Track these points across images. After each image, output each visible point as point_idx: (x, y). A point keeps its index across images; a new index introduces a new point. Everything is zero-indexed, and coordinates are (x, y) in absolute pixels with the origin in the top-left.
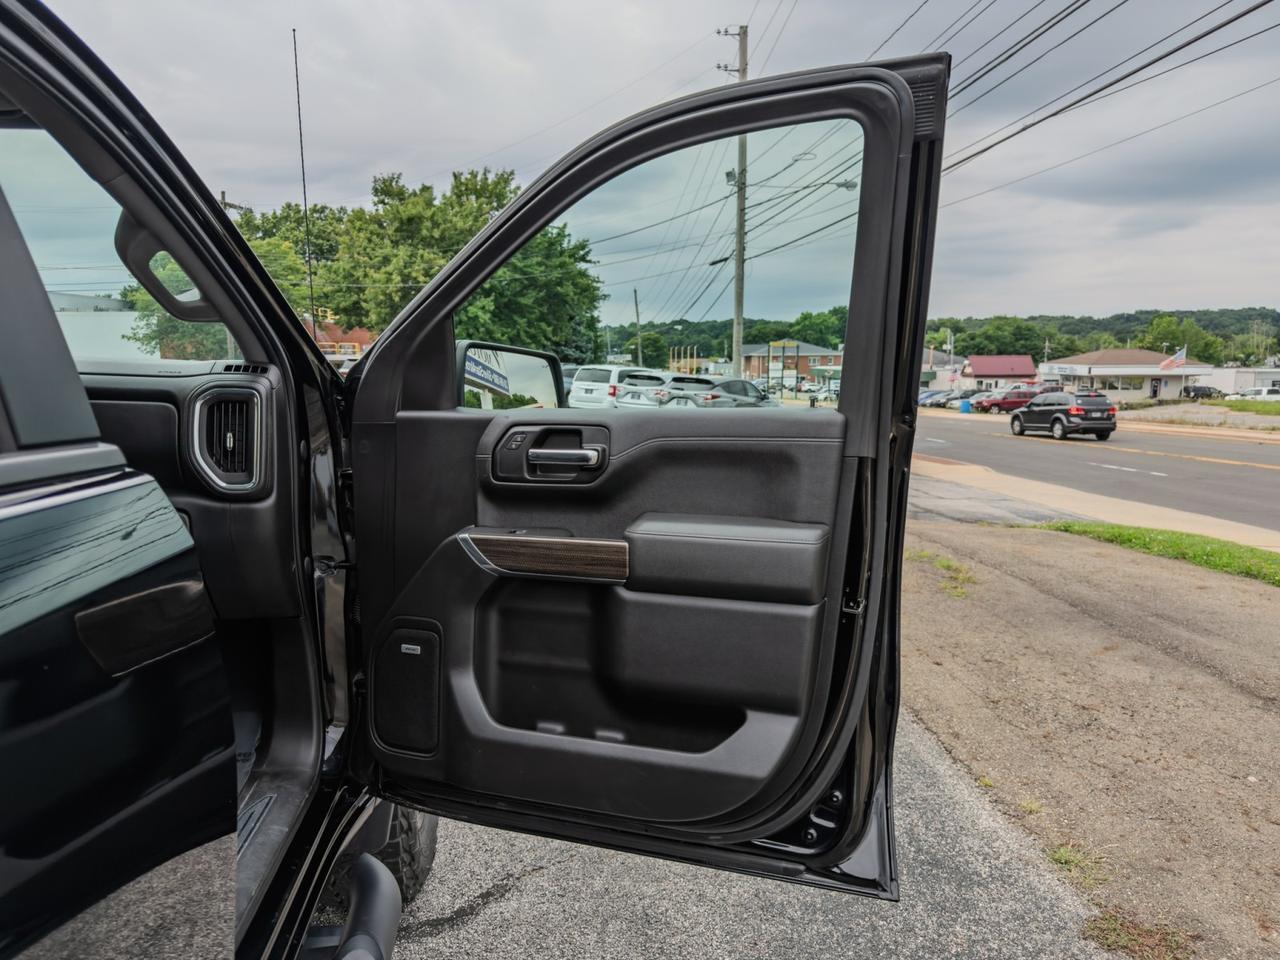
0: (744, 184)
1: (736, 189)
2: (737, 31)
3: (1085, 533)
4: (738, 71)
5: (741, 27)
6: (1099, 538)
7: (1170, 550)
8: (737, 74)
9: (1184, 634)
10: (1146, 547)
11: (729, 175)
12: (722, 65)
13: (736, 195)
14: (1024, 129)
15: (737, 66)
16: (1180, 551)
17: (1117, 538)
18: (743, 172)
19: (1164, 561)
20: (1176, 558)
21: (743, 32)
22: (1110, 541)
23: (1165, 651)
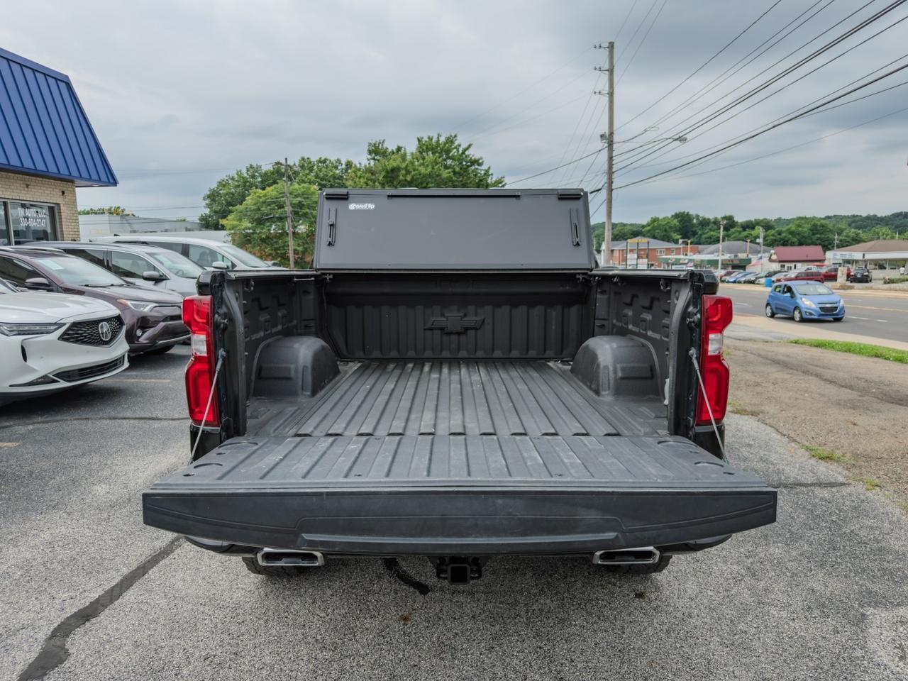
0: (612, 141)
1: (606, 145)
2: (607, 45)
3: (804, 343)
4: (608, 70)
5: (610, 43)
6: (811, 345)
7: (844, 348)
8: (607, 72)
9: (817, 368)
10: (833, 348)
11: (602, 136)
12: (597, 67)
13: (607, 149)
14: (774, 127)
15: (607, 67)
16: (849, 349)
17: (820, 345)
18: (611, 134)
19: (839, 353)
20: (846, 351)
21: (611, 46)
22: (816, 346)
23: (803, 372)
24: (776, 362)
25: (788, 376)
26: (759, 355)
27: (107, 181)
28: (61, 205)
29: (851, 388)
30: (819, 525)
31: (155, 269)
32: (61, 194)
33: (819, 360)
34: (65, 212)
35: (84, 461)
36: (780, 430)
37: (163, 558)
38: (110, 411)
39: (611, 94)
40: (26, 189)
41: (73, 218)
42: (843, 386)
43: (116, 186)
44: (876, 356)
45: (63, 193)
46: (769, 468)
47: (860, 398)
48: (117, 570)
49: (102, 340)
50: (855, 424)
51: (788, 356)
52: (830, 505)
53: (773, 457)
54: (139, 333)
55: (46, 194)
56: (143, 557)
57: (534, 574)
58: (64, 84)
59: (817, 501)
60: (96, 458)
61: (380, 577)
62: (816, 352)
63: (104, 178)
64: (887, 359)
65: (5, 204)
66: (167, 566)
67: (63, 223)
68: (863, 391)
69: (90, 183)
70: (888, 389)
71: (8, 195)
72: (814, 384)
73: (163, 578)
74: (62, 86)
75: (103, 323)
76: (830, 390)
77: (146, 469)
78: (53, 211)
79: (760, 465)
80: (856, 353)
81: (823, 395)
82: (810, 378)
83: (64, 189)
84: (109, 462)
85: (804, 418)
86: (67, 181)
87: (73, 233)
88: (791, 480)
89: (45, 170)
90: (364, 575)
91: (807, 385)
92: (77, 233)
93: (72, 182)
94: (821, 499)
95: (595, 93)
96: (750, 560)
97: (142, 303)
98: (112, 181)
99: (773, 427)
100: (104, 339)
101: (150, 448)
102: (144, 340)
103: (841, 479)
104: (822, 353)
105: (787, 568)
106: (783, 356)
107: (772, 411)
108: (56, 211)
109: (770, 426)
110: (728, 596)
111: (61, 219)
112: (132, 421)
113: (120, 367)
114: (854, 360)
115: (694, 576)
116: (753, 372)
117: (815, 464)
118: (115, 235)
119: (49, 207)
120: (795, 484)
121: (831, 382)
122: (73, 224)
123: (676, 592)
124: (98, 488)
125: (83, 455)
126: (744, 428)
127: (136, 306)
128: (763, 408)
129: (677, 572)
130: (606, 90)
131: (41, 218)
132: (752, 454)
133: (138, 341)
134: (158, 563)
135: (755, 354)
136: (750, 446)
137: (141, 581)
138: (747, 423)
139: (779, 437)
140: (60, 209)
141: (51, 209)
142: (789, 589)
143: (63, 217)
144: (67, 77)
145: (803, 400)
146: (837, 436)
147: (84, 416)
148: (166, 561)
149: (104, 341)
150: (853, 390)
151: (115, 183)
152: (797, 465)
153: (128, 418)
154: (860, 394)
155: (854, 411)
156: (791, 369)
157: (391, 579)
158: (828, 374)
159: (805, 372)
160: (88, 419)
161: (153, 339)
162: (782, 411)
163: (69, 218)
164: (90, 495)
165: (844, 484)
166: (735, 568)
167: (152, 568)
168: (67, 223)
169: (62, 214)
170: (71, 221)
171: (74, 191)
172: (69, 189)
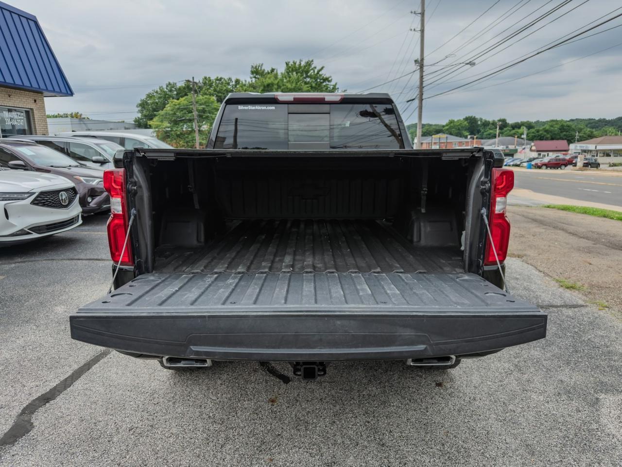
0: (423, 65)
1: (419, 67)
3: (554, 208)
4: (420, 14)
6: (559, 209)
7: (582, 211)
8: (420, 15)
9: (564, 225)
10: (574, 211)
11: (416, 61)
12: (413, 11)
13: (419, 70)
14: (538, 54)
15: (420, 11)
16: (585, 212)
17: (565, 209)
18: (422, 59)
19: (579, 214)
20: (583, 213)
22: (563, 210)
24: (535, 220)
25: (544, 230)
26: (523, 216)
27: (66, 92)
28: (34, 110)
29: (587, 238)
30: (565, 335)
31: (100, 155)
32: (34, 102)
33: (565, 219)
34: (37, 115)
35: (50, 289)
36: (538, 268)
37: (103, 357)
38: (69, 254)
39: (422, 31)
40: (9, 98)
41: (42, 119)
42: (581, 237)
43: (72, 96)
44: (605, 216)
45: (35, 101)
46: (530, 294)
47: (594, 246)
48: (70, 366)
49: (61, 204)
50: (590, 264)
51: (543, 216)
52: (573, 321)
53: (533, 287)
54: (89, 199)
55: (24, 102)
56: (89, 357)
57: (364, 369)
58: (33, 22)
59: (564, 317)
60: (58, 287)
61: (255, 371)
62: (562, 214)
63: (63, 90)
64: (612, 218)
66: (105, 363)
67: (36, 123)
68: (596, 241)
69: (54, 94)
70: (613, 239)
72: (562, 236)
73: (102, 372)
74: (32, 24)
75: (62, 192)
76: (573, 240)
77: (93, 295)
78: (29, 114)
79: (524, 293)
80: (590, 215)
81: (567, 244)
82: (559, 231)
83: (36, 98)
84: (67, 290)
85: (554, 259)
86: (38, 93)
87: (43, 130)
88: (546, 303)
89: (21, 84)
90: (245, 370)
91: (557, 237)
92: (46, 130)
93: (42, 93)
94: (567, 316)
95: (411, 30)
96: (518, 359)
97: (91, 179)
98: (69, 92)
99: (533, 266)
100: (63, 204)
101: (96, 280)
103: (581, 302)
104: (567, 214)
105: (543, 366)
106: (540, 216)
107: (532, 254)
108: (31, 114)
109: (531, 265)
110: (502, 385)
111: (34, 119)
112: (84, 261)
113: (76, 223)
114: (589, 219)
115: (477, 371)
116: (519, 228)
117: (563, 291)
118: (73, 131)
119: (26, 111)
120: (548, 306)
121: (573, 234)
122: (43, 123)
123: (465, 382)
124: (59, 308)
125: (49, 285)
126: (513, 267)
127: (87, 181)
128: (526, 252)
129: (466, 368)
130: (419, 28)
131: (20, 119)
132: (518, 284)
133: (89, 205)
134: (99, 361)
135: (520, 215)
136: (517, 279)
137: (86, 374)
138: (515, 262)
139: (537, 273)
140: (33, 113)
141: (27, 113)
142: (545, 380)
144: (35, 17)
145: (554, 247)
146: (578, 272)
147: (50, 258)
148: (105, 360)
149: (64, 205)
150: (589, 240)
151: (72, 94)
152: (550, 293)
153: (82, 259)
154: (593, 242)
155: (589, 255)
156: (546, 225)
157: (264, 373)
158: (571, 229)
159: (555, 228)
160: (53, 259)
161: (100, 204)
162: (539, 254)
163: (40, 119)
164: (53, 314)
165: (583, 306)
166: (506, 365)
167: (95, 364)
168: (39, 123)
169: (35, 116)
170: (41, 121)
171: (43, 100)
172: (39, 98)
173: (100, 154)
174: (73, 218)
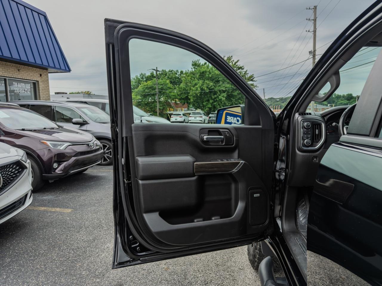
0: (315, 54)
1: (312, 56)
2: (313, 7)
4: (313, 20)
5: (314, 6)
11: (310, 52)
12: (308, 19)
13: (312, 58)
15: (312, 18)
18: (315, 51)
21: (315, 8)
27: (64, 69)
28: (40, 82)
32: (39, 76)
34: (41, 86)
39: (315, 32)
40: (18, 72)
41: (46, 89)
43: (70, 72)
45: (41, 75)
54: (55, 165)
55: (33, 75)
58: (43, 17)
63: (63, 67)
65: (5, 80)
67: (40, 92)
69: (56, 70)
71: (6, 74)
74: (42, 18)
78: (35, 85)
83: (41, 73)
86: (43, 68)
87: (46, 97)
89: (27, 60)
92: (49, 97)
93: (47, 69)
95: (306, 31)
97: (59, 143)
98: (67, 69)
102: (58, 171)
108: (37, 85)
111: (39, 89)
118: (67, 98)
119: (33, 83)
122: (46, 92)
130: (312, 29)
131: (28, 89)
133: (54, 172)
140: (38, 84)
141: (34, 84)
143: (40, 88)
144: (45, 13)
151: (69, 70)
163: (44, 89)
168: (42, 92)
169: (40, 87)
170: (45, 90)
171: (48, 75)
172: (44, 73)
173: (80, 116)
174: (15, 202)
